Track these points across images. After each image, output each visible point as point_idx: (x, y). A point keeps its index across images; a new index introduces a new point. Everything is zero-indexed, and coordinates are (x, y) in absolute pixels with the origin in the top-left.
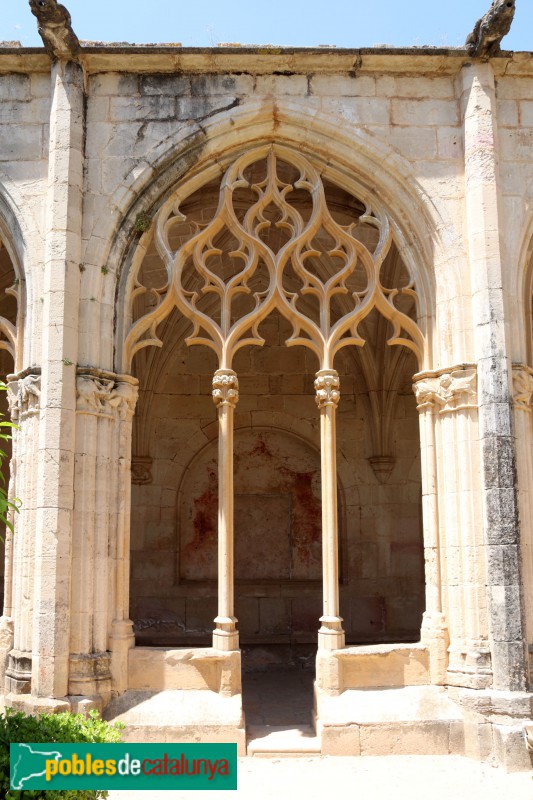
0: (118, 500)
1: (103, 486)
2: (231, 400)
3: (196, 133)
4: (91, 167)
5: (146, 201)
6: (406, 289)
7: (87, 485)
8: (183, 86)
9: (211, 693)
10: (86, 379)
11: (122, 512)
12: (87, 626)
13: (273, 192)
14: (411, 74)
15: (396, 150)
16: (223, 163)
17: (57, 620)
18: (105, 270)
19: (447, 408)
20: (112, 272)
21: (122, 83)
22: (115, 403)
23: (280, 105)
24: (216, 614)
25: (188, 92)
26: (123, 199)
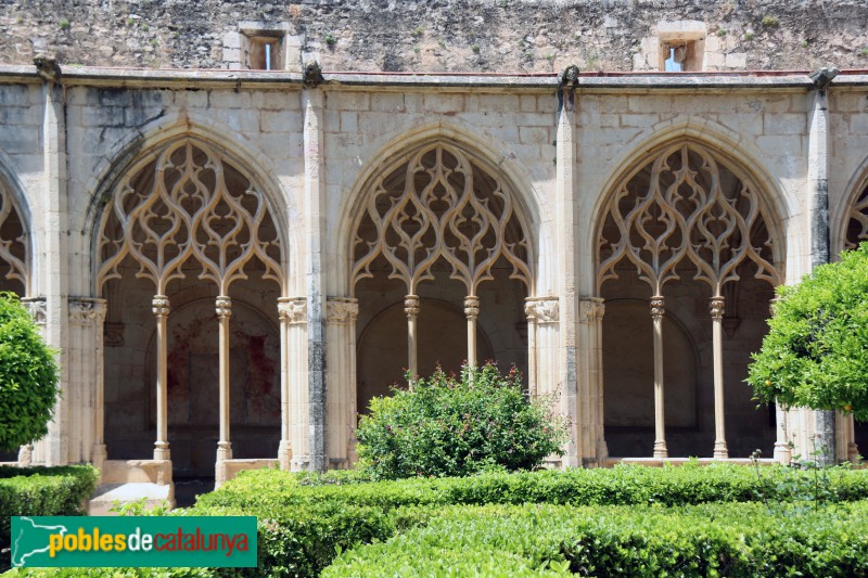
0: (96, 374)
1: (86, 367)
2: (163, 315)
3: (137, 137)
4: (71, 161)
5: (107, 183)
6: (274, 242)
7: (77, 367)
8: (127, 98)
9: (152, 484)
10: (75, 305)
11: (98, 381)
12: (78, 447)
13: (190, 173)
14: (274, 90)
15: (263, 151)
16: (157, 152)
17: (61, 443)
18: (83, 233)
19: (293, 322)
20: (88, 233)
21: (88, 95)
22: (92, 316)
23: (190, 115)
24: (156, 440)
25: (131, 104)
26: (92, 186)
